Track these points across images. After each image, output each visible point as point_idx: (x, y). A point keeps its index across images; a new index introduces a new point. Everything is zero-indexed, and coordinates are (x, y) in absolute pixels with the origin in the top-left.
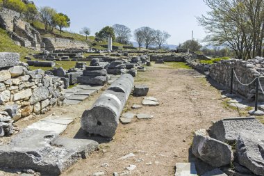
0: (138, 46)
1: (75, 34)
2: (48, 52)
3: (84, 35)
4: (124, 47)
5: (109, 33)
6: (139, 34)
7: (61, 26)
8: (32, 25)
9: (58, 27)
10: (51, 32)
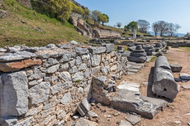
0: (154, 34)
1: (112, 27)
2: (97, 39)
3: (118, 28)
4: (144, 35)
5: (134, 26)
6: (156, 26)
7: (103, 22)
8: (87, 22)
9: (101, 23)
10: (98, 26)
